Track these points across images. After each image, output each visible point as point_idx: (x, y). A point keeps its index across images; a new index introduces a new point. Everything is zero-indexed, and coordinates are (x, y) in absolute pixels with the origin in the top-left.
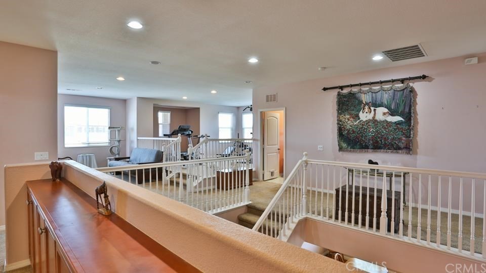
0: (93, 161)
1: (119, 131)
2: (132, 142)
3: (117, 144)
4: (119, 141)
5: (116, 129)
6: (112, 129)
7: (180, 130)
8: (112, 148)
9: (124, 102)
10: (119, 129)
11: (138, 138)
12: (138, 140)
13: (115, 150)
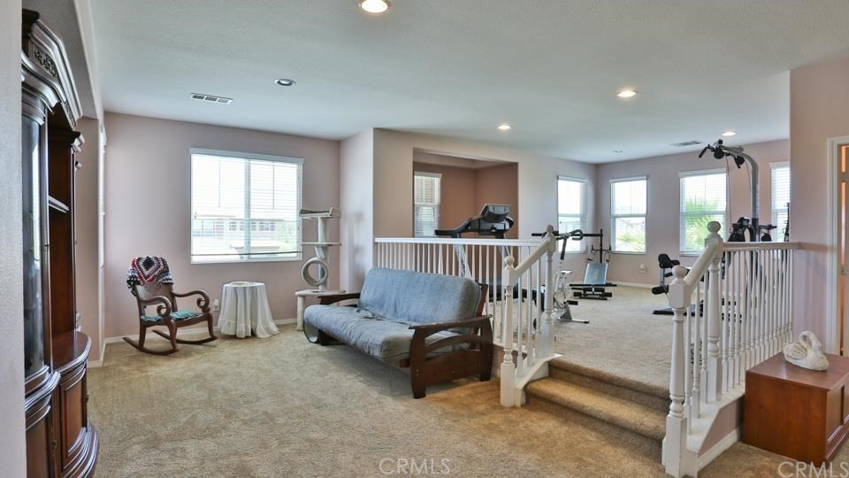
0: (262, 304)
1: (324, 220)
2: (356, 250)
3: (319, 255)
4: (325, 248)
5: (319, 216)
6: (308, 217)
7: (484, 219)
8: (307, 266)
9: (337, 146)
10: (328, 215)
11: (378, 240)
12: (376, 244)
13: (315, 272)
